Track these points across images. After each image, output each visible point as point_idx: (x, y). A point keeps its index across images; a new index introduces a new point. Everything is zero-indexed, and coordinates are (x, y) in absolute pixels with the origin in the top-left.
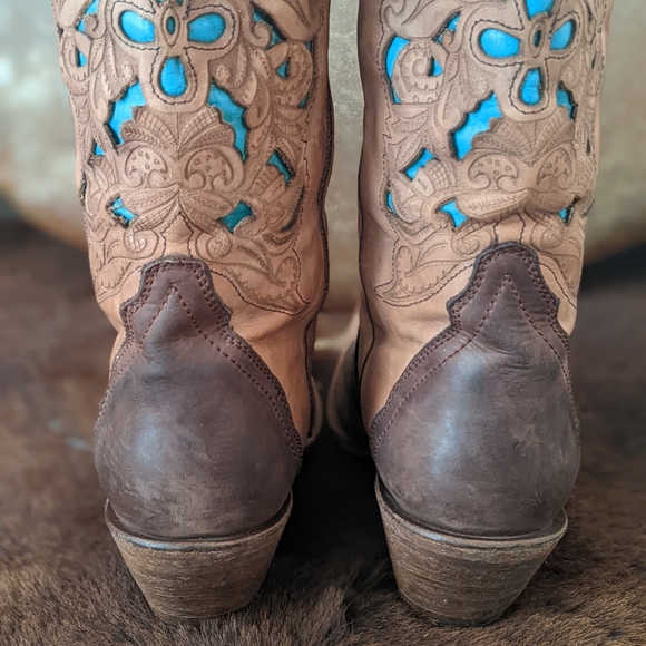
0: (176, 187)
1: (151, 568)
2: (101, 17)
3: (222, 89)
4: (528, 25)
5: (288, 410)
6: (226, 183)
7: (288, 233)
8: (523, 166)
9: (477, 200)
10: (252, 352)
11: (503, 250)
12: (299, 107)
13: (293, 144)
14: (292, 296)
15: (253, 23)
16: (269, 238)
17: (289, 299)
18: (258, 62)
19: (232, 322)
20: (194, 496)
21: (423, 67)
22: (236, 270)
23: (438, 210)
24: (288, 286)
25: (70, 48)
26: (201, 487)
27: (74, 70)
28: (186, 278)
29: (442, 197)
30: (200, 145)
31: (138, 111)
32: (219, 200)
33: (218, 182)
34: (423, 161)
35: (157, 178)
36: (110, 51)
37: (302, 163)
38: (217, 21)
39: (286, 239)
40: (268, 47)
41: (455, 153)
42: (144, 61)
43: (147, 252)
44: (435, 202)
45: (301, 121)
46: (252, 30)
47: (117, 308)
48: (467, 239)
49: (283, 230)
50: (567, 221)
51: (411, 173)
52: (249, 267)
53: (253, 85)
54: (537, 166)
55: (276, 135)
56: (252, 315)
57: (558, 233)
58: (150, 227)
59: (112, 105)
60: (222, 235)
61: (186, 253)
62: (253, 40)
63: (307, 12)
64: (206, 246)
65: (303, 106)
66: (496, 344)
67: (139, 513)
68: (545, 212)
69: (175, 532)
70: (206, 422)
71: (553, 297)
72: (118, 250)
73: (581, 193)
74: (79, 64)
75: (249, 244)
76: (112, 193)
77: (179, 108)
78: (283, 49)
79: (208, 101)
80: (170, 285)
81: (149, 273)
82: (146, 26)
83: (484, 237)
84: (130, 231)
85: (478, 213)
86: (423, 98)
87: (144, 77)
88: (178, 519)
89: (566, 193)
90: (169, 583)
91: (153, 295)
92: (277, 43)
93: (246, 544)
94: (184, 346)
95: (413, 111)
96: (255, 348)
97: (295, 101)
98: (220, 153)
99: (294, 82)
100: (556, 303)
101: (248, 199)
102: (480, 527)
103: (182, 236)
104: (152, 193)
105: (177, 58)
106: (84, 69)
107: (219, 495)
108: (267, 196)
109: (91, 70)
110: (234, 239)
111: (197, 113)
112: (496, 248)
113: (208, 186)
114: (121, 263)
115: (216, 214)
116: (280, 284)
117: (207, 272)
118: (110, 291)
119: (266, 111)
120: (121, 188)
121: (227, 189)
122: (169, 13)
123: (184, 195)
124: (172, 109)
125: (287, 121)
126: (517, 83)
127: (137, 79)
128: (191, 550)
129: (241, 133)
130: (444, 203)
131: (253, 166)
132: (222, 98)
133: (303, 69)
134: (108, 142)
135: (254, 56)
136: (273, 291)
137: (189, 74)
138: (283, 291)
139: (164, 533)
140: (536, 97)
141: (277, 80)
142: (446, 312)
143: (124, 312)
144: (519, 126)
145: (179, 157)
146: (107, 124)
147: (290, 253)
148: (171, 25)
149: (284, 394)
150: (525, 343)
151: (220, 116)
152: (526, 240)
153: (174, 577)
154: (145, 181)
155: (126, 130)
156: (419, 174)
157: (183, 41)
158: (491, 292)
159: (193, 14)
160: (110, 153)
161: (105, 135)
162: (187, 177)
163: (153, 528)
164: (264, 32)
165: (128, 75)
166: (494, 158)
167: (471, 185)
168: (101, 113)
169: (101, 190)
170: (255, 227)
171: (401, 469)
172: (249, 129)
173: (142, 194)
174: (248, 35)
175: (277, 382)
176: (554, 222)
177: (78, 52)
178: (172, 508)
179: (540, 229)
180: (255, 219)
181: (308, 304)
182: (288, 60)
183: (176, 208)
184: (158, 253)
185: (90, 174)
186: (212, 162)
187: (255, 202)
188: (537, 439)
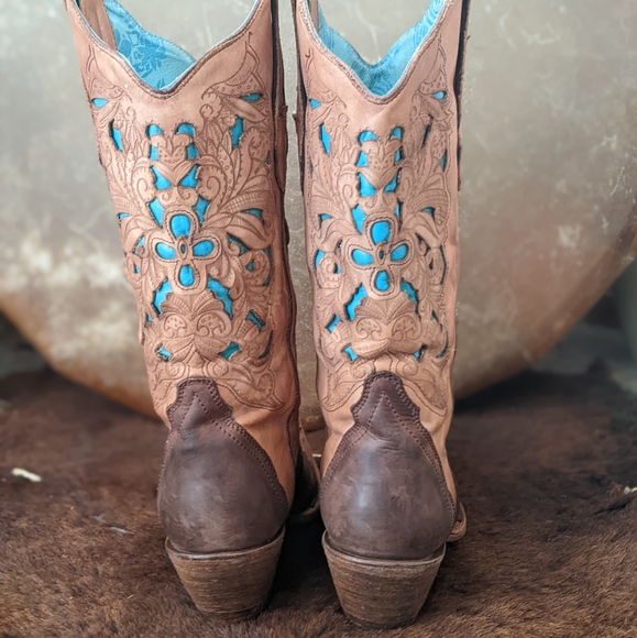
0: (192, 336)
1: (193, 574)
2: (146, 247)
3: (215, 280)
4: (375, 248)
5: (274, 471)
6: (221, 331)
7: (264, 359)
8: (383, 325)
9: (361, 345)
10: (246, 433)
11: (379, 376)
12: (264, 285)
13: (261, 306)
14: (271, 399)
15: (229, 243)
16: (252, 363)
17: (269, 400)
18: (235, 263)
19: (234, 415)
20: (215, 524)
21: (332, 268)
22: (233, 383)
23: (343, 351)
24: (268, 392)
25: (131, 262)
26: (219, 517)
27: (133, 275)
28: (202, 389)
29: (345, 343)
30: (204, 311)
31: (169, 296)
32: (218, 342)
33: (217, 331)
34: (336, 322)
35: (181, 331)
36: (152, 264)
37: (269, 317)
38: (208, 244)
39: (263, 363)
40: (240, 255)
41: (348, 317)
42: (170, 269)
43: (180, 375)
44: (341, 346)
45: (266, 293)
46: (229, 247)
47: (165, 410)
48: (359, 368)
49: (260, 357)
50: (419, 359)
51: (331, 328)
52: (240, 381)
53: (233, 276)
54: (391, 325)
55: (251, 303)
56: (246, 411)
57: (413, 366)
58: (180, 360)
59: (155, 292)
60: (222, 363)
61: (201, 374)
62: (230, 252)
63: (263, 233)
64: (213, 369)
65: (266, 284)
66: (379, 434)
67: (184, 538)
68: (405, 353)
69: (206, 548)
70: (220, 477)
71: (414, 405)
72: (164, 375)
73: (427, 342)
74: (136, 272)
75: (239, 367)
76: (158, 342)
77: (191, 292)
78: (249, 255)
79: (207, 287)
80: (193, 393)
81: (181, 387)
82: (170, 250)
83: (368, 368)
84: (169, 364)
85: (362, 352)
86: (332, 285)
87: (170, 277)
88: (206, 540)
89: (415, 342)
90: (206, 584)
91: (184, 400)
92: (245, 252)
93: (250, 555)
94: (204, 430)
95: (328, 292)
96: (248, 431)
97: (260, 282)
98: (216, 315)
99: (259, 272)
100: (418, 410)
101: (235, 340)
102: (376, 552)
103: (198, 364)
104: (180, 340)
105: (188, 266)
106: (139, 275)
107: (230, 522)
108: (247, 337)
109: (143, 275)
110: (229, 364)
111: (201, 295)
112: (375, 375)
113: (211, 334)
114: (166, 383)
115: (218, 350)
116: (262, 390)
117: (215, 384)
118: (161, 402)
119: (242, 289)
120: (163, 339)
121: (222, 335)
122: (182, 243)
123: (197, 339)
124: (186, 293)
125: (256, 294)
126: (373, 278)
127: (167, 278)
128: (216, 558)
129: (228, 304)
130: (346, 346)
131: (237, 322)
132: (214, 285)
133: (263, 264)
134: (154, 314)
135: (231, 260)
136: (258, 395)
137: (196, 273)
138: (264, 396)
139: (199, 549)
140: (386, 286)
141: (247, 272)
142: (350, 414)
143: (168, 411)
144: (376, 302)
145: (193, 319)
146: (153, 303)
147: (266, 371)
148: (183, 249)
149: (270, 461)
150: (396, 433)
151: (214, 295)
152: (393, 371)
153: (208, 580)
154: (175, 335)
155: (163, 306)
156: (334, 329)
157: (190, 256)
158: (375, 401)
159: (195, 242)
160: (155, 320)
161: (152, 310)
162: (198, 330)
163: (193, 546)
164: (236, 248)
165: (162, 277)
166: (368, 320)
167: (359, 336)
168: (149, 298)
169: (153, 341)
170: (242, 357)
171: (330, 515)
172: (232, 300)
173: (174, 341)
174: (227, 249)
175: (265, 453)
176: (410, 359)
177: (135, 266)
178: (203, 532)
179: (402, 364)
180: (241, 352)
181: (284, 404)
182: (253, 260)
183: (194, 348)
184: (186, 376)
185: (146, 333)
186: (212, 320)
187: (240, 342)
188: (407, 496)
